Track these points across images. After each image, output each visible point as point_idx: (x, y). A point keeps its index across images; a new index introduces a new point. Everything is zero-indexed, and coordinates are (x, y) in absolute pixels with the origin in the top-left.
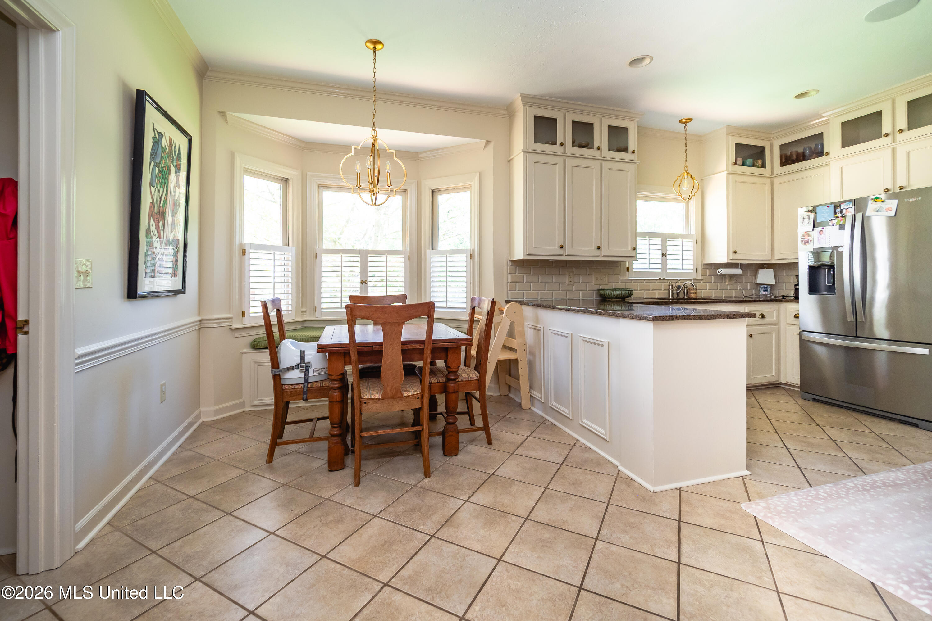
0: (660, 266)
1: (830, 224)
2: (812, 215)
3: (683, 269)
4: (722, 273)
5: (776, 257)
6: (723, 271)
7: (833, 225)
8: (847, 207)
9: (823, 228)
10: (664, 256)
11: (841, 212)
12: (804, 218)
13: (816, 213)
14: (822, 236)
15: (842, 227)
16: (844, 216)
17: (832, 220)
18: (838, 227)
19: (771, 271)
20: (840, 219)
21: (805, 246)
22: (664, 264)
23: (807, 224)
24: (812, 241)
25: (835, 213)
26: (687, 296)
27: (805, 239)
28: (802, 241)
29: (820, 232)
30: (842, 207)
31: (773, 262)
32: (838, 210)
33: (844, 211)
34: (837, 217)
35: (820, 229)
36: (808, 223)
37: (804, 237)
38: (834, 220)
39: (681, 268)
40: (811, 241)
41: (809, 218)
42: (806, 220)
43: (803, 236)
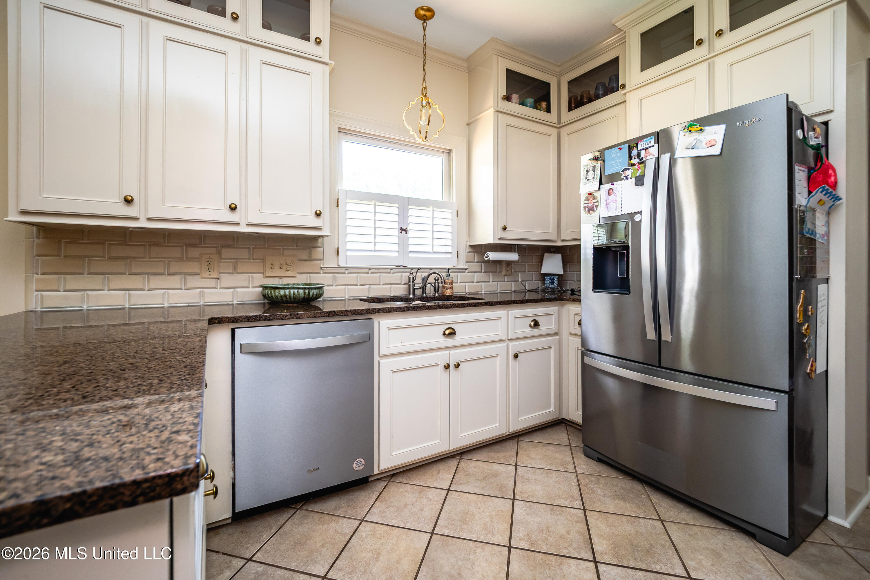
0: (396, 248)
1: (622, 177)
2: (598, 164)
3: (434, 252)
4: (490, 259)
5: (563, 238)
6: (493, 256)
7: (627, 179)
8: (647, 146)
9: (613, 185)
10: (404, 232)
11: (639, 155)
12: (588, 171)
13: (604, 161)
14: (612, 197)
15: (639, 181)
16: (642, 162)
17: (626, 169)
18: (633, 179)
19: (558, 257)
20: (636, 167)
21: (589, 215)
22: (403, 245)
23: (592, 180)
24: (599, 207)
25: (630, 158)
26: (438, 293)
27: (589, 205)
28: (585, 208)
29: (610, 192)
30: (640, 147)
31: (559, 244)
32: (635, 152)
33: (643, 154)
34: (633, 165)
35: (609, 186)
36: (593, 178)
37: (587, 202)
38: (629, 169)
39: (431, 250)
40: (597, 206)
41: (594, 171)
42: (591, 173)
43: (587, 199)
